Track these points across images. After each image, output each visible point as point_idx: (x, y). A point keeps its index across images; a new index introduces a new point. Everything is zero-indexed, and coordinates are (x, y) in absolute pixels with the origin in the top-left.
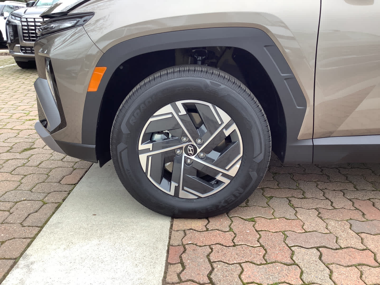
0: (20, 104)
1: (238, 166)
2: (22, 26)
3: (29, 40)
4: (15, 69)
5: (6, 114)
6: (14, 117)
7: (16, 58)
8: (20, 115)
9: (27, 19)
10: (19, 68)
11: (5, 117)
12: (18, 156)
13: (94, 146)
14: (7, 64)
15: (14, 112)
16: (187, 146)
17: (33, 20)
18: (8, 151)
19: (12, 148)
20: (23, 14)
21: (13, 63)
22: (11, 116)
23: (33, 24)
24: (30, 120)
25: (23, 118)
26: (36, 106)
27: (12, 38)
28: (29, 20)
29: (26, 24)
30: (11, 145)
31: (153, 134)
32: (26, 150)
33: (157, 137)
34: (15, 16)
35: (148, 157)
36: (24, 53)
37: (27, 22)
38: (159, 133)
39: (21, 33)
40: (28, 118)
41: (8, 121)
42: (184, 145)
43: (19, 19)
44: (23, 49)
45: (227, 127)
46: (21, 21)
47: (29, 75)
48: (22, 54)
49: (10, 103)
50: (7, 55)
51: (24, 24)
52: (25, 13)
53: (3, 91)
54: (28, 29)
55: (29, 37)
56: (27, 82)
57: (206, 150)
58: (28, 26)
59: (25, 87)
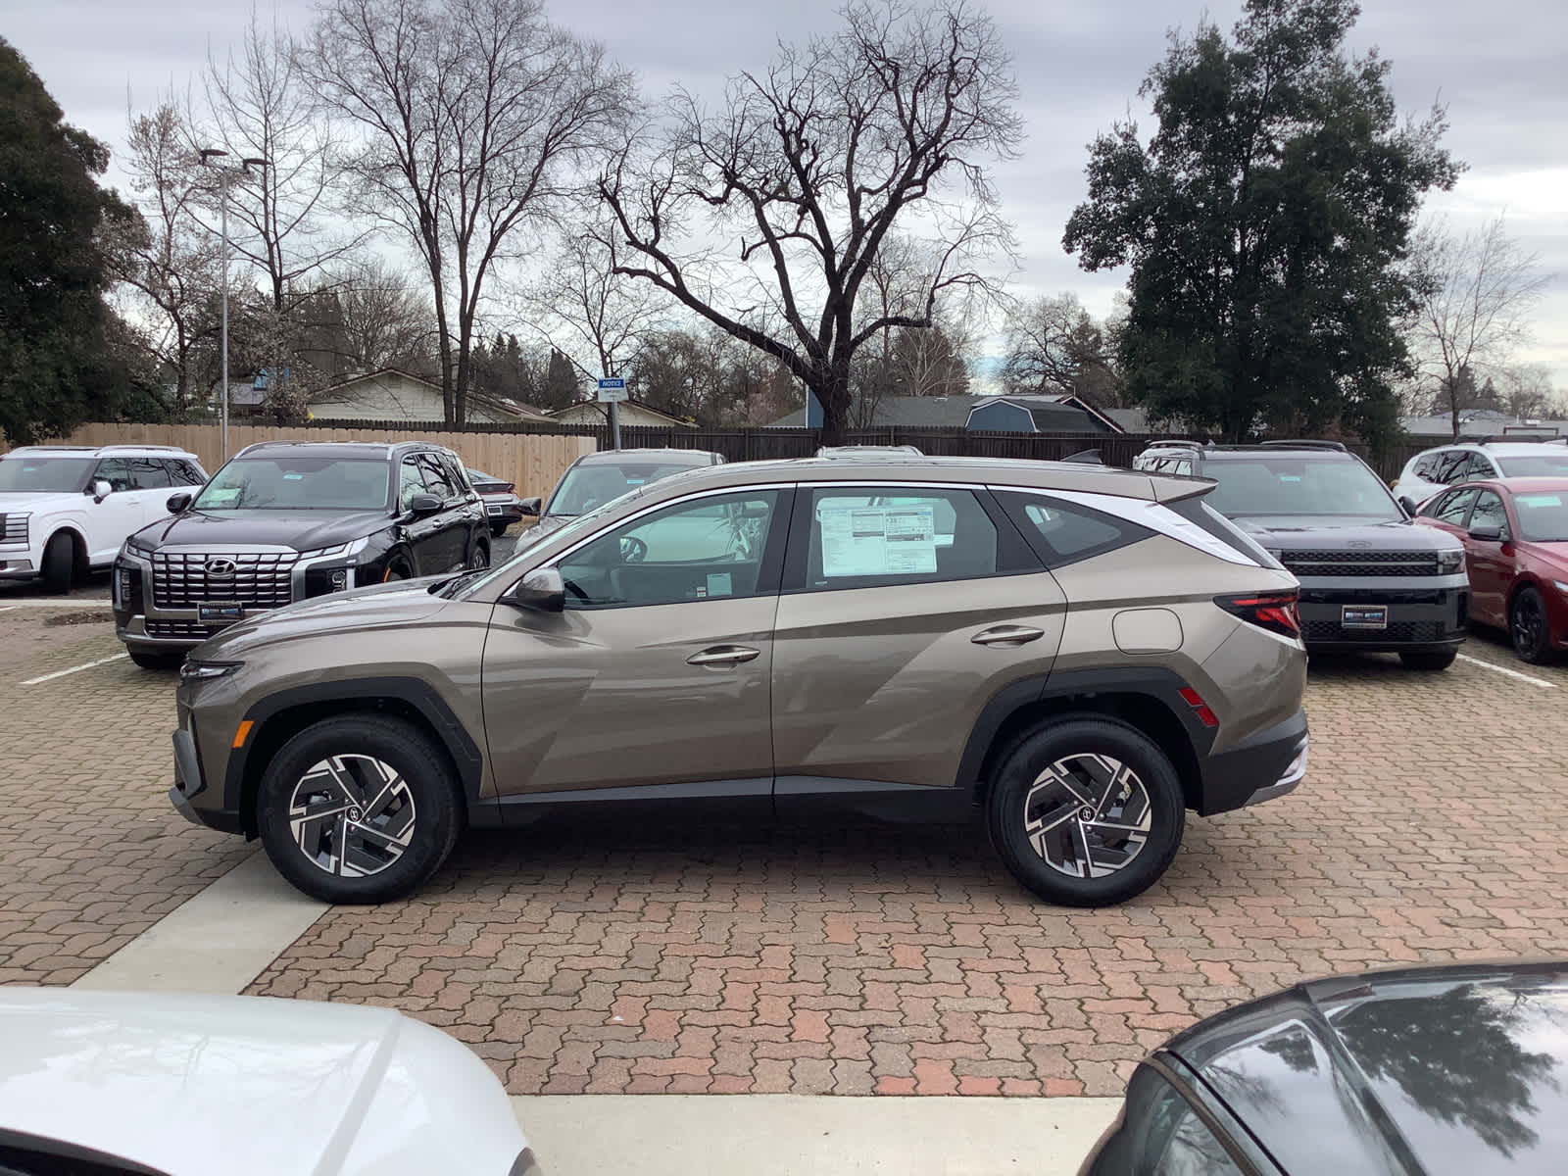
0: (139, 762)
1: (411, 832)
2: (154, 571)
3: (169, 605)
4: (126, 672)
5: (112, 783)
6: (129, 787)
7: (132, 646)
8: (139, 784)
9: (166, 555)
10: (136, 667)
11: (111, 788)
12: (137, 846)
13: (237, 812)
14: (104, 656)
15: (129, 777)
16: (349, 810)
17: (181, 558)
18: (121, 841)
19: (126, 836)
20: (160, 544)
21: (118, 652)
22: (123, 786)
23: (181, 567)
24: (159, 792)
25: (147, 789)
26: (172, 765)
27: (127, 599)
28: (172, 558)
29: (163, 567)
30: (125, 832)
31: (309, 796)
32: (149, 839)
33: (315, 799)
34: (139, 549)
35: (301, 824)
36: (153, 635)
37: (167, 562)
38: (316, 794)
39: (150, 581)
40: (155, 788)
41: (116, 794)
42: (346, 808)
43: (147, 555)
44: (154, 625)
45: (395, 784)
46: (153, 562)
47: (160, 688)
48: (149, 638)
49: (118, 760)
50: (100, 622)
51: (158, 567)
52: (163, 538)
53: (103, 733)
54: (168, 581)
55: (169, 597)
56: (155, 708)
57: (373, 814)
58: (168, 572)
59: (149, 721)
